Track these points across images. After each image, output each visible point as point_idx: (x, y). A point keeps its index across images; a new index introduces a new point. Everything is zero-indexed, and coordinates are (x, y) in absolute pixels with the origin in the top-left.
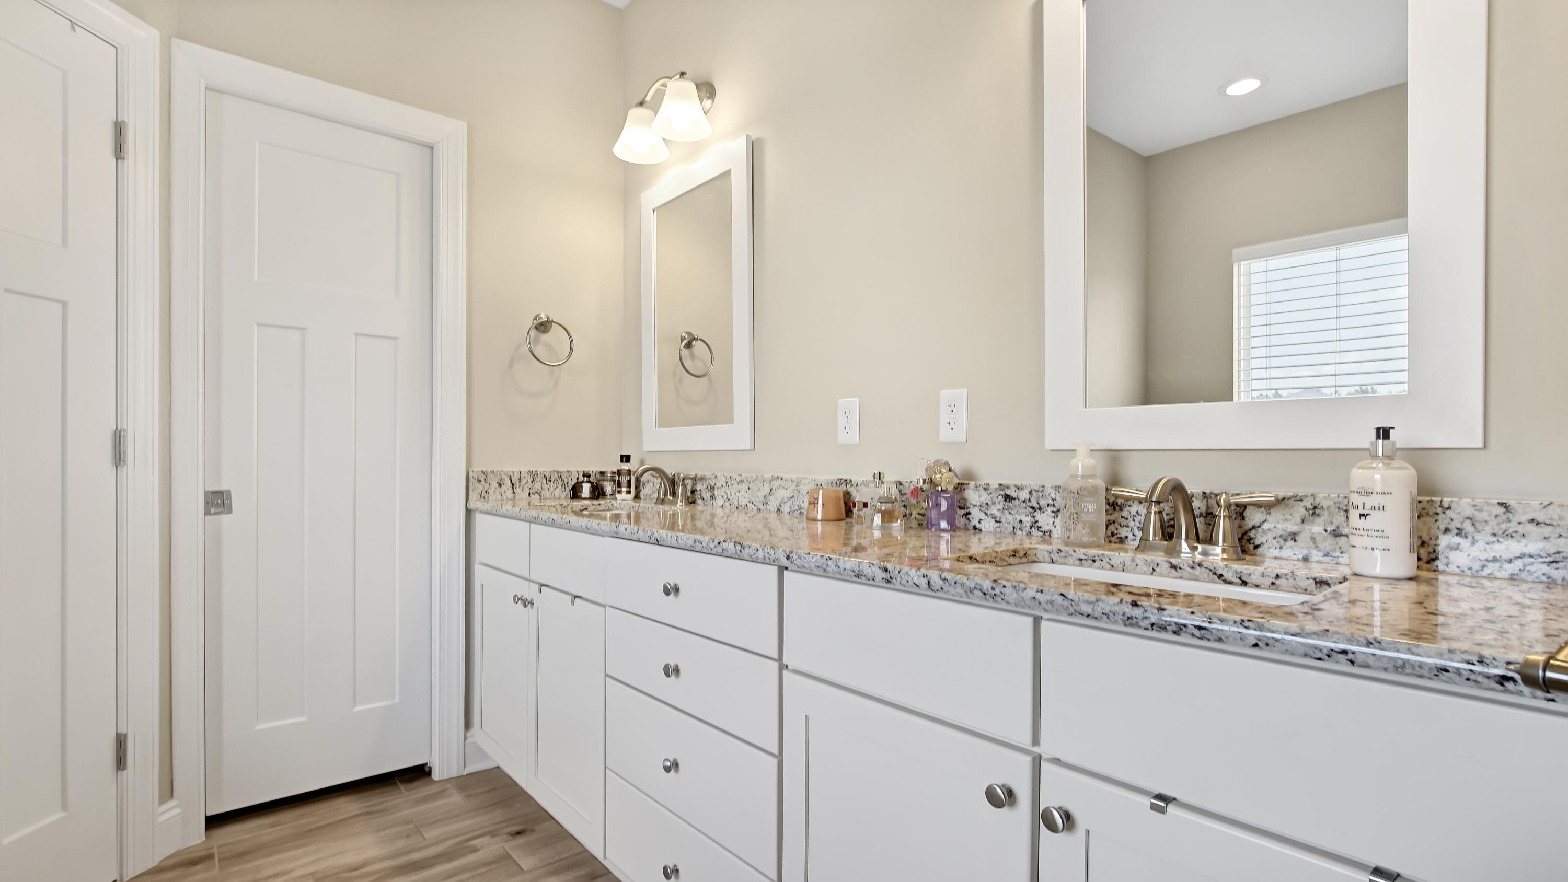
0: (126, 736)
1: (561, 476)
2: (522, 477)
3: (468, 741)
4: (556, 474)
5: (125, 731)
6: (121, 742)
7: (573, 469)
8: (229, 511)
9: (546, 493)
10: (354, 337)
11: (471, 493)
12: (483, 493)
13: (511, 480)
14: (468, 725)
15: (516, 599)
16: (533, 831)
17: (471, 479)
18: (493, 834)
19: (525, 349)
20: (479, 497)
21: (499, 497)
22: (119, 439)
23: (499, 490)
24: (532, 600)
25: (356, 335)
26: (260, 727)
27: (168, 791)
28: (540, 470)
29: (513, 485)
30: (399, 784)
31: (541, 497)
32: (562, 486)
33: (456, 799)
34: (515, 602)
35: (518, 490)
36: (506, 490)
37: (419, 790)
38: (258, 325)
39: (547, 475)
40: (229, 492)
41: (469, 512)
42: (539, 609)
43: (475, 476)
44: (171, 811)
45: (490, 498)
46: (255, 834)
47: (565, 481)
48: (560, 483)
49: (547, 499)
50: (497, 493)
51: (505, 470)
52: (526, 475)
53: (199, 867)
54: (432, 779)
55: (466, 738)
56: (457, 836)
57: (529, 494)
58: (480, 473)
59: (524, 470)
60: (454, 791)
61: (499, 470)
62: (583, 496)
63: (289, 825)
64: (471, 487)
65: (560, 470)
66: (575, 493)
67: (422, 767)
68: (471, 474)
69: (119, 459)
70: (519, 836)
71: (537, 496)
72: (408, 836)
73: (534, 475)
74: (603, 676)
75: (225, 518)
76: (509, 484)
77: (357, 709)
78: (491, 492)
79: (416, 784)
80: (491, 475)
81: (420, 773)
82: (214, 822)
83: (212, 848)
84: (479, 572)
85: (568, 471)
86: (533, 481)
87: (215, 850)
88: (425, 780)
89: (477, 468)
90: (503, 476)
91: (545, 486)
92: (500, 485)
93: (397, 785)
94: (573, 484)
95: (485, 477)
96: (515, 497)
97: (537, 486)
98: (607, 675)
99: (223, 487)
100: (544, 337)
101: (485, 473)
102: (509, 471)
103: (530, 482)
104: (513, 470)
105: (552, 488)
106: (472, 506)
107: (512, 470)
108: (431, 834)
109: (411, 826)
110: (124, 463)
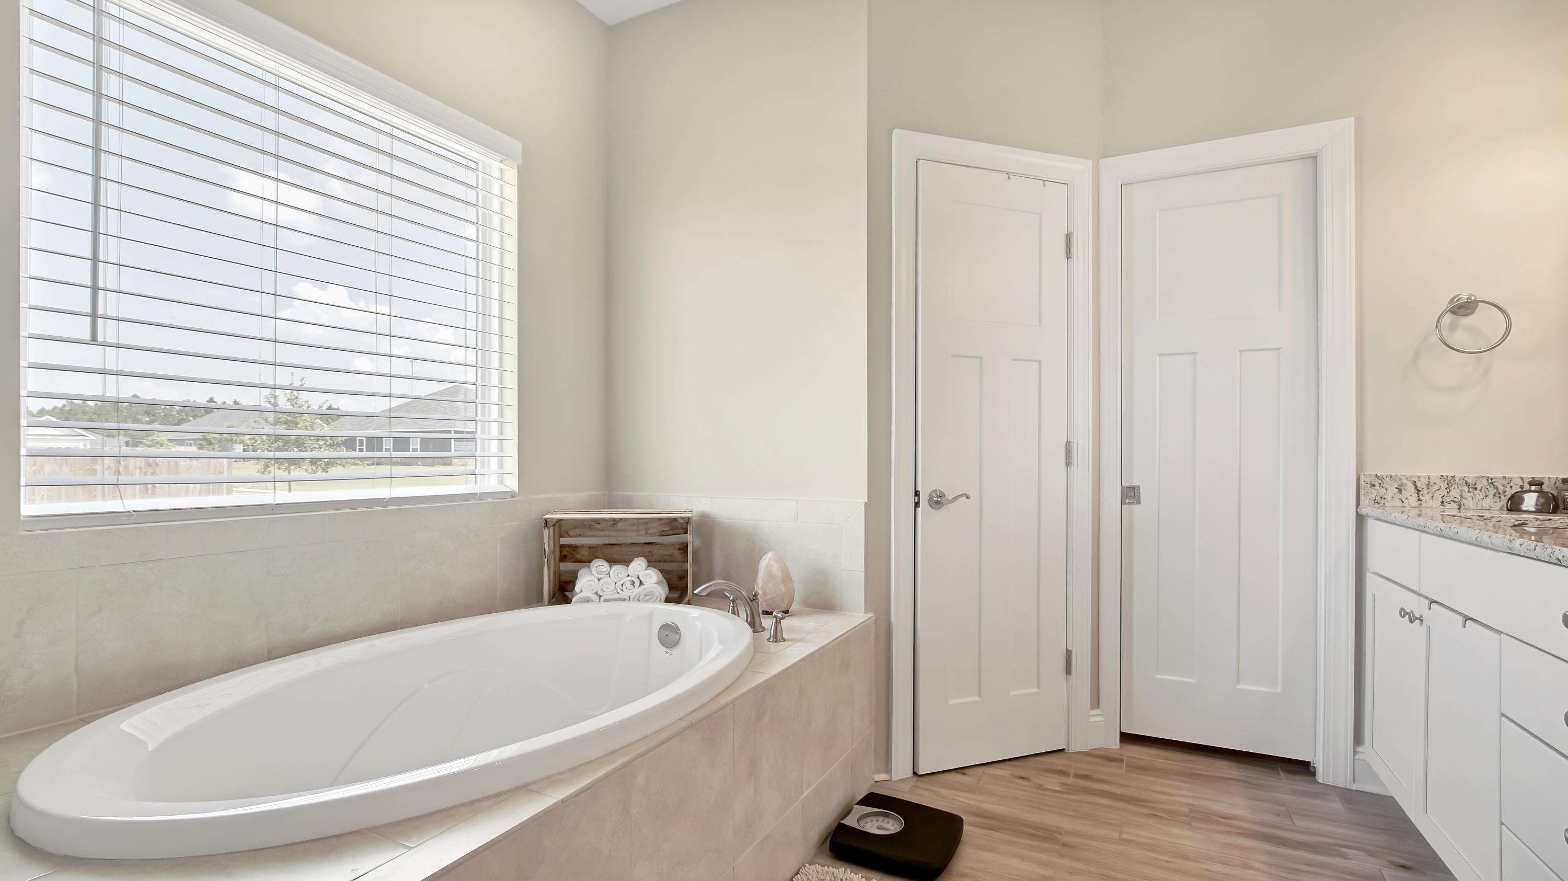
0: (1071, 651)
1: (1492, 483)
2: (1432, 483)
3: (1358, 757)
4: (1484, 481)
5: (1070, 649)
6: (1068, 654)
7: (1515, 475)
8: (1139, 503)
9: (1469, 502)
10: (1238, 353)
11: (1362, 498)
12: (1378, 499)
13: (1416, 486)
14: (1358, 739)
15: (1403, 613)
16: (1423, 874)
17: (1362, 482)
18: (1371, 854)
19: (1435, 339)
20: (1373, 502)
21: (1400, 504)
22: (1068, 447)
23: (1399, 496)
24: (1422, 616)
25: (1241, 351)
26: (1158, 676)
27: (1096, 702)
28: (1459, 475)
29: (1419, 491)
30: (1280, 770)
31: (1460, 506)
32: (1494, 495)
33: (1337, 806)
34: (1401, 616)
35: (1426, 497)
36: (1409, 497)
37: (1298, 783)
38: (1160, 355)
39: (1470, 481)
40: (1139, 487)
41: (1360, 519)
42: (1429, 628)
43: (1368, 480)
44: (1096, 717)
45: (1386, 504)
46: (1153, 759)
47: (1501, 489)
48: (1492, 491)
49: (1470, 509)
50: (1397, 500)
51: (1408, 474)
52: (1437, 481)
53: (1113, 764)
54: (1316, 780)
55: (1355, 753)
56: (1328, 837)
57: (1443, 502)
58: (1374, 477)
59: (1435, 474)
60: (1337, 799)
61: (1398, 474)
62: (1524, 508)
63: (1180, 763)
64: (1362, 492)
65: (1491, 476)
66: (1514, 504)
67: (1306, 764)
68: (1362, 478)
69: (1068, 462)
70: (1402, 869)
71: (1455, 506)
72: (1278, 815)
73: (1449, 482)
74: (1497, 715)
75: (1136, 506)
76: (1413, 490)
77: (1239, 686)
78: (1388, 497)
79: (1297, 777)
80: (1388, 480)
81: (1303, 768)
82: (1127, 738)
83: (1123, 755)
84: (1372, 583)
85: (1504, 477)
86: (1449, 488)
87: (1125, 758)
88: (1309, 778)
89: (1370, 471)
90: (1405, 481)
91: (1466, 495)
92: (1400, 491)
93: (1278, 770)
94: (1513, 493)
95: (1380, 482)
96: (1421, 504)
97: (1455, 493)
98: (1503, 715)
99: (1134, 484)
100: (1465, 321)
101: (1380, 477)
102: (1413, 476)
103: (1443, 488)
104: (1419, 475)
105: (1478, 497)
106: (1364, 511)
107: (1417, 474)
108: (1301, 823)
109: (1283, 809)
110: (1071, 465)
